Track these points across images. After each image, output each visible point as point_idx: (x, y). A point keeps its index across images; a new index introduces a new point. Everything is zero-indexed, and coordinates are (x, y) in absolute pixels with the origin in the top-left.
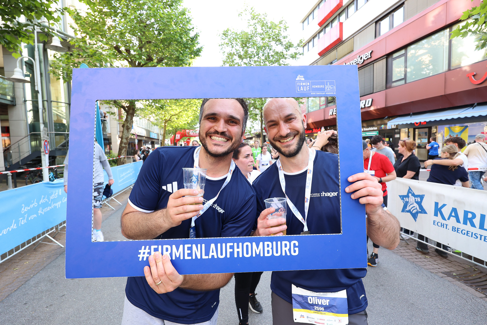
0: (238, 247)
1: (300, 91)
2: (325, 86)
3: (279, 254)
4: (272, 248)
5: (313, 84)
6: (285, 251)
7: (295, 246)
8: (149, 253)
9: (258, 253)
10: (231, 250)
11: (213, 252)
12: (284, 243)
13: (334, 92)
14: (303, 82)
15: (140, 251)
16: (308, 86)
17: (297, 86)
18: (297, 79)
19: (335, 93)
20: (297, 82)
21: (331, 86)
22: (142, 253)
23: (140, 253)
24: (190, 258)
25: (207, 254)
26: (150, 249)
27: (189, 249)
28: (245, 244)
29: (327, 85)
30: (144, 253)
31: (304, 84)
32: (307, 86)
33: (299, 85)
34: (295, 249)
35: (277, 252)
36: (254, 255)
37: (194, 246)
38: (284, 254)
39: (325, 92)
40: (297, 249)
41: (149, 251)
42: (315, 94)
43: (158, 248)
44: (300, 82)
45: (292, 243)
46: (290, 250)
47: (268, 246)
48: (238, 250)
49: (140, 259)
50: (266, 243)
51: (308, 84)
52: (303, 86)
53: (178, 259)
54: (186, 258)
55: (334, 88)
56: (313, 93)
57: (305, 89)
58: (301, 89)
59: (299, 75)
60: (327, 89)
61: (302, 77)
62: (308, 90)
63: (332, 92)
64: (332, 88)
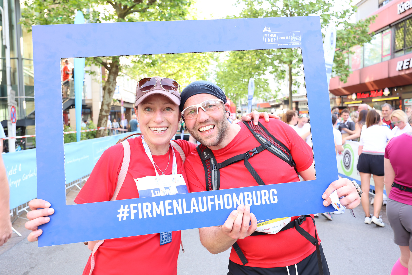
0: (219, 200)
1: (268, 43)
2: (290, 37)
3: (259, 203)
4: (252, 198)
5: (280, 35)
6: (265, 199)
7: (274, 194)
8: (129, 212)
10: (213, 203)
11: (194, 206)
12: (263, 192)
15: (119, 211)
16: (275, 37)
17: (264, 38)
18: (264, 31)
19: (300, 44)
20: (264, 34)
21: (297, 37)
22: (121, 213)
23: (119, 213)
24: (171, 214)
25: (188, 208)
26: (129, 207)
27: (170, 204)
28: (226, 196)
29: (293, 36)
30: (123, 213)
31: (271, 36)
32: (274, 38)
33: (266, 36)
34: (274, 197)
35: (257, 202)
36: (235, 206)
37: (175, 201)
38: (264, 203)
39: (292, 43)
40: (276, 197)
41: (129, 210)
42: (281, 45)
43: (137, 207)
44: (267, 34)
45: (271, 191)
46: (269, 198)
47: (248, 196)
48: (219, 202)
49: (120, 220)
50: (246, 193)
51: (275, 35)
52: (270, 38)
53: (159, 216)
54: (168, 214)
55: (300, 39)
56: (280, 45)
57: (272, 41)
58: (268, 41)
59: (266, 27)
60: (292, 40)
61: (268, 29)
62: (275, 41)
63: (298, 43)
64: (298, 39)
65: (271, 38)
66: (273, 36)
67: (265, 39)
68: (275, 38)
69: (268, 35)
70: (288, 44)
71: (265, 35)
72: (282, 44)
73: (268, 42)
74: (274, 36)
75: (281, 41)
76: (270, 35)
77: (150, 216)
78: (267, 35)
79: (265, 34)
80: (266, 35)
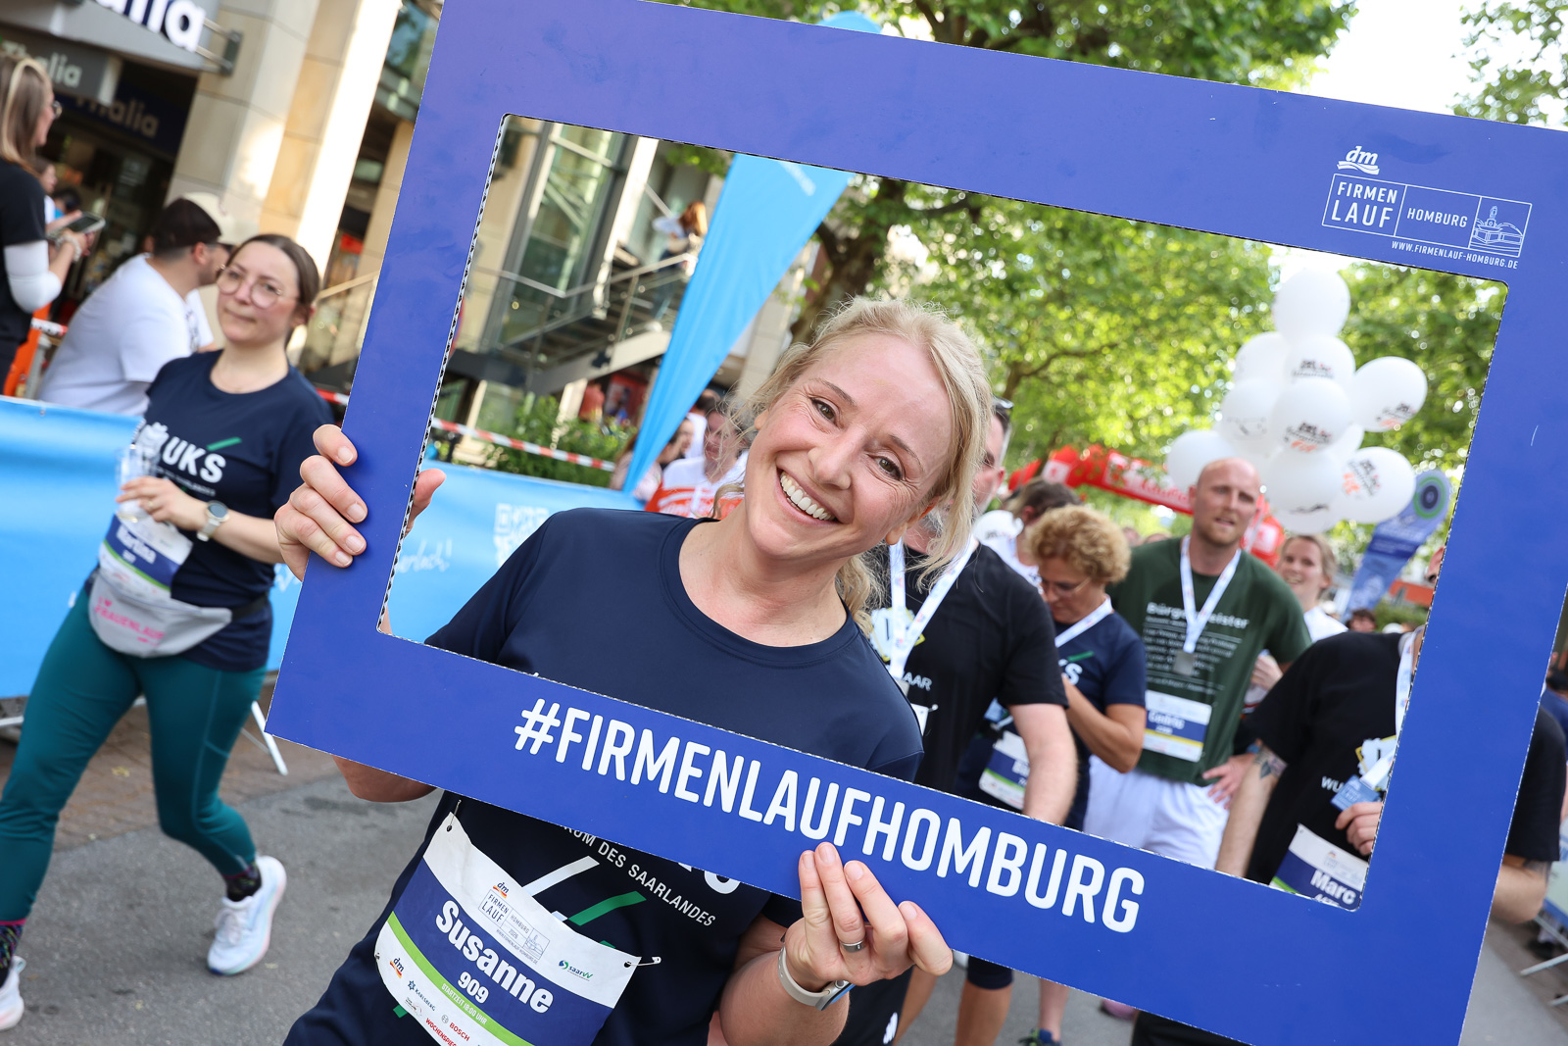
0: (886, 818)
1: (1342, 223)
2: (1470, 222)
3: (1047, 902)
4: (1025, 869)
5: (1416, 200)
6: (1080, 898)
7: (1126, 890)
8: (556, 732)
9: (960, 869)
10: (858, 821)
11: (784, 803)
12: (1081, 862)
13: (1507, 259)
14: (1367, 181)
15: (525, 714)
16: (1390, 205)
17: (1335, 197)
18: (1342, 165)
19: (1515, 264)
20: (1339, 180)
21: (1505, 229)
22: (530, 724)
23: (523, 722)
24: (693, 798)
25: (761, 803)
26: (561, 716)
27: (699, 761)
28: (918, 815)
29: (1484, 216)
30: (537, 726)
31: (1370, 193)
32: (1381, 206)
33: (1344, 192)
34: (1126, 904)
35: (1041, 892)
36: (942, 872)
37: (720, 757)
38: (1068, 909)
39: (1466, 252)
40: (1132, 908)
41: (557, 723)
42: (1409, 247)
43: (588, 724)
44: (1355, 182)
45: (1120, 874)
46: (1099, 901)
47: (1011, 852)
48: (884, 828)
49: (519, 745)
50: (1005, 839)
51: (1392, 196)
52: (1362, 203)
53: (649, 786)
54: (681, 792)
55: (1518, 240)
56: (1402, 246)
57: (1368, 221)
58: (1349, 216)
59: (1359, 148)
60: (1476, 236)
61: (1367, 161)
62: (1381, 225)
63: (1501, 257)
64: (1507, 238)
65: (1368, 207)
66: (1379, 199)
67: (1337, 202)
68: (1385, 209)
69: (1357, 186)
70: (1441, 252)
71: (1342, 184)
72: (1415, 243)
73: (1347, 220)
74: (1385, 198)
75: (1412, 229)
76: (1368, 188)
77: (621, 775)
78: (1351, 185)
79: (1344, 179)
80: (1346, 187)
